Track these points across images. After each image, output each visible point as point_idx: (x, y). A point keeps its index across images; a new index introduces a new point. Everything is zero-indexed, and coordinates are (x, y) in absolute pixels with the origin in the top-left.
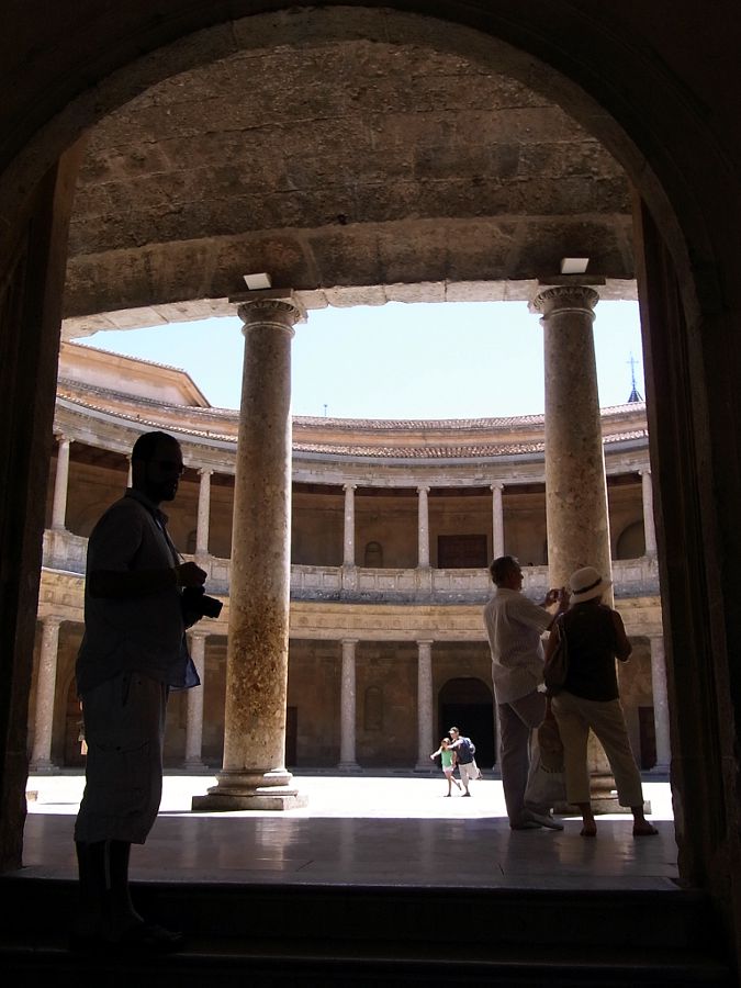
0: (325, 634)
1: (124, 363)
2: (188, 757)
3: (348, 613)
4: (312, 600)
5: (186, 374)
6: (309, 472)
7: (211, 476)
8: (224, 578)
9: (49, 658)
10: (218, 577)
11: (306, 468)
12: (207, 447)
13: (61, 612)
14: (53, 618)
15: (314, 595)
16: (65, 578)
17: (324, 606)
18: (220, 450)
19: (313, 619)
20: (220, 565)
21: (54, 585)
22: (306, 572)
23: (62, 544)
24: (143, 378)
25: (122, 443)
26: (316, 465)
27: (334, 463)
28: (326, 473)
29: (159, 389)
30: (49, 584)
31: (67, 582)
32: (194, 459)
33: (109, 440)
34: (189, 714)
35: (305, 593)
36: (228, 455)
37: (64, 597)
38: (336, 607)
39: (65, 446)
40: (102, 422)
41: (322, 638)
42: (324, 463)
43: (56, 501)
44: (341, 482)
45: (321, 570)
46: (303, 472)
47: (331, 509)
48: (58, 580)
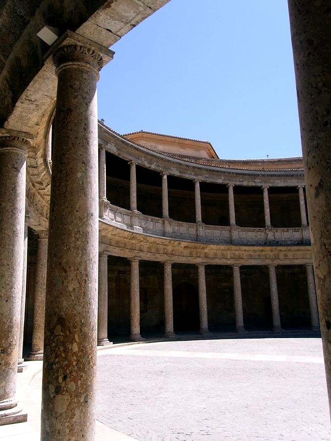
0: (297, 262)
1: (181, 141)
2: (237, 327)
3: (308, 250)
4: (289, 245)
5: (210, 144)
6: (280, 181)
7: (233, 187)
8: (244, 237)
9: (168, 282)
10: (242, 237)
11: (278, 179)
12: (230, 173)
13: (172, 259)
14: (168, 262)
15: (289, 243)
16: (173, 242)
17: (296, 248)
18: (237, 174)
19: (290, 255)
20: (242, 231)
21: (167, 245)
22: (284, 231)
23: (169, 225)
24: (190, 147)
25: (191, 174)
26: (283, 178)
27: (292, 176)
28: (288, 181)
29: (198, 152)
30: (165, 245)
31: (174, 244)
32: (224, 180)
33: (184, 173)
34: (236, 306)
35: (284, 241)
36: (240, 176)
37: (172, 251)
38: (302, 248)
39: (165, 177)
40: (181, 164)
41: (296, 264)
42: (287, 176)
43: (163, 205)
44: (296, 185)
45: (291, 230)
46: (277, 181)
47: (285, 201)
48: (169, 242)
